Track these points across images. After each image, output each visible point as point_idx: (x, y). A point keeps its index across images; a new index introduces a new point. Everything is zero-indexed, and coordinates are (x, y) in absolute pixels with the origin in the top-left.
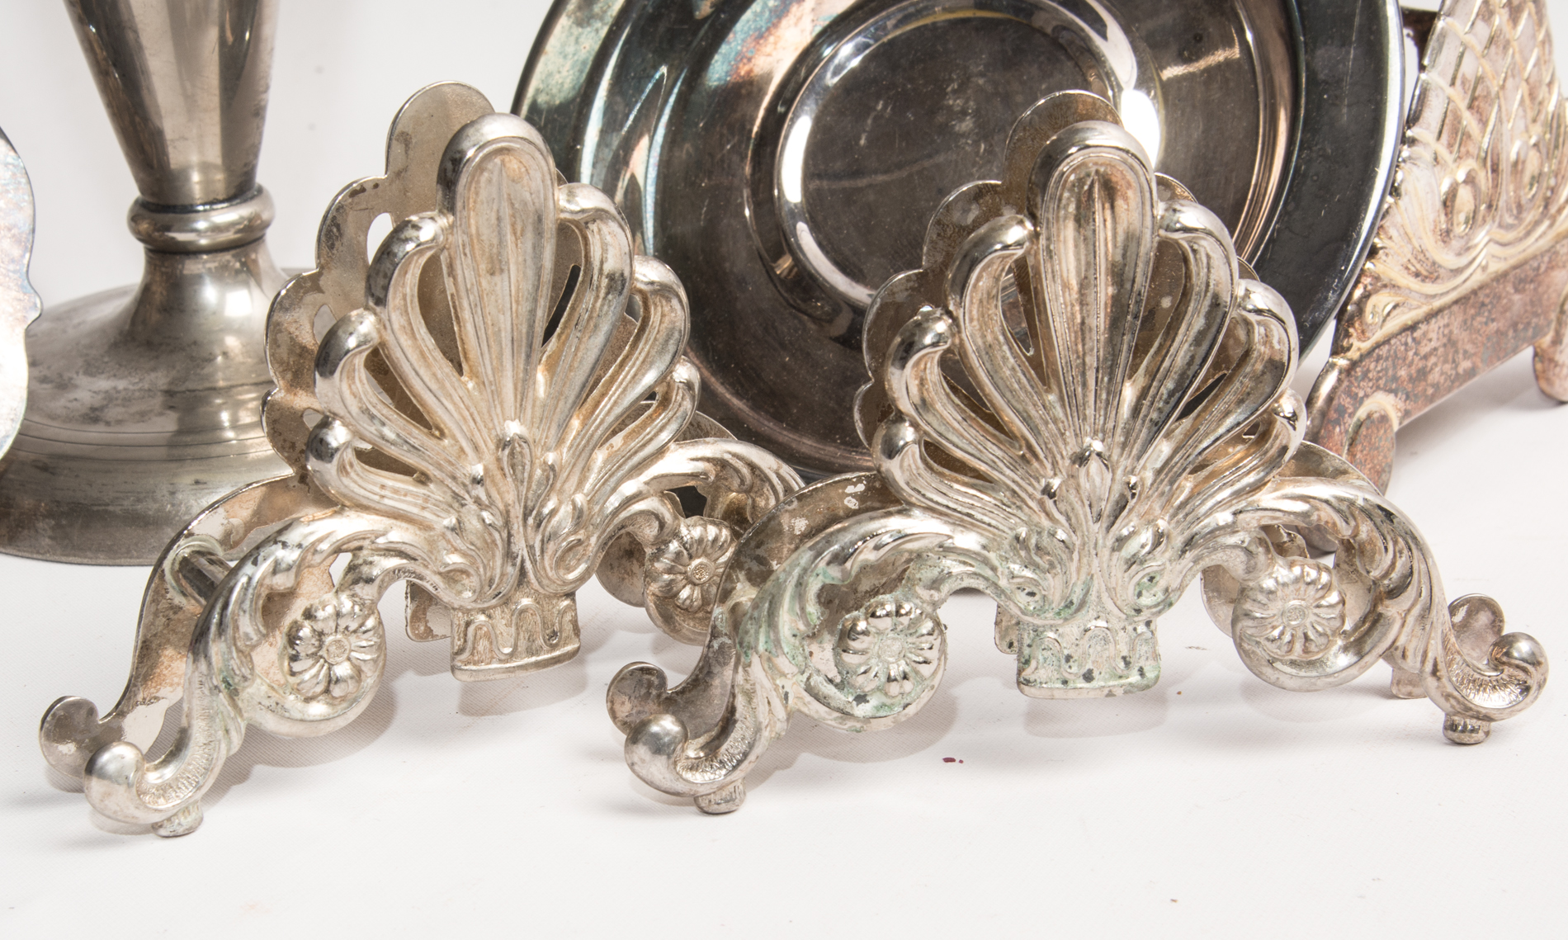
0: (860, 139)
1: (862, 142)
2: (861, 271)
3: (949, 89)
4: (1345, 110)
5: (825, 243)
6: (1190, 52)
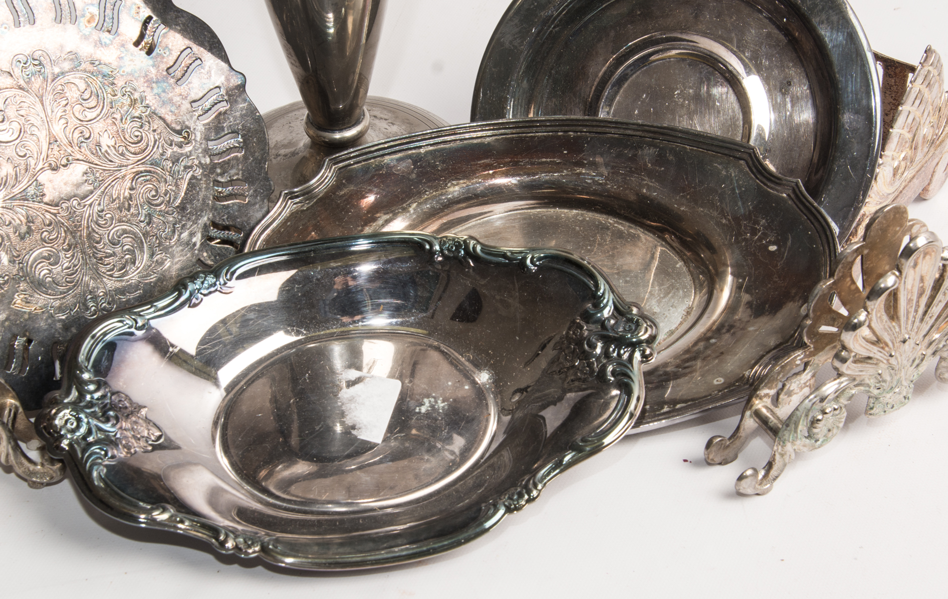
0: (635, 111)
6: (785, 90)
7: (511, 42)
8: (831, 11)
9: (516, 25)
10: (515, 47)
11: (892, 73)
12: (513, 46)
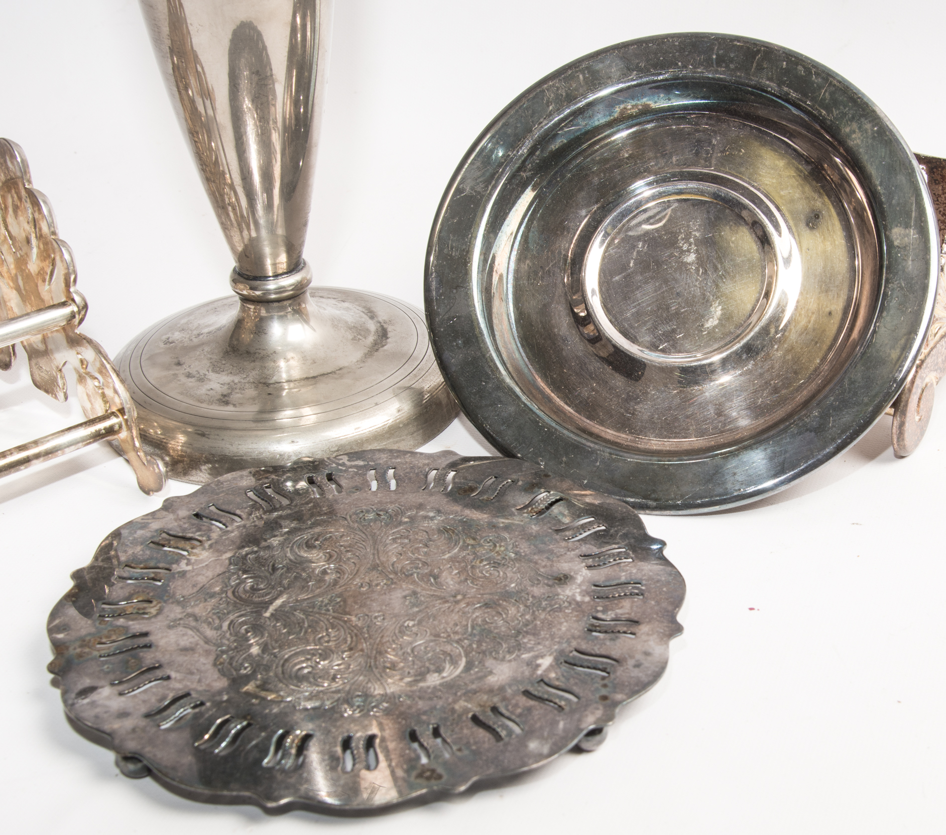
0: (630, 263)
1: (631, 265)
2: (635, 337)
3: (680, 238)
4: (910, 263)
5: (613, 320)
6: (813, 224)
7: (472, 188)
8: (863, 120)
9: (478, 168)
10: (479, 193)
11: (939, 177)
12: (475, 191)
